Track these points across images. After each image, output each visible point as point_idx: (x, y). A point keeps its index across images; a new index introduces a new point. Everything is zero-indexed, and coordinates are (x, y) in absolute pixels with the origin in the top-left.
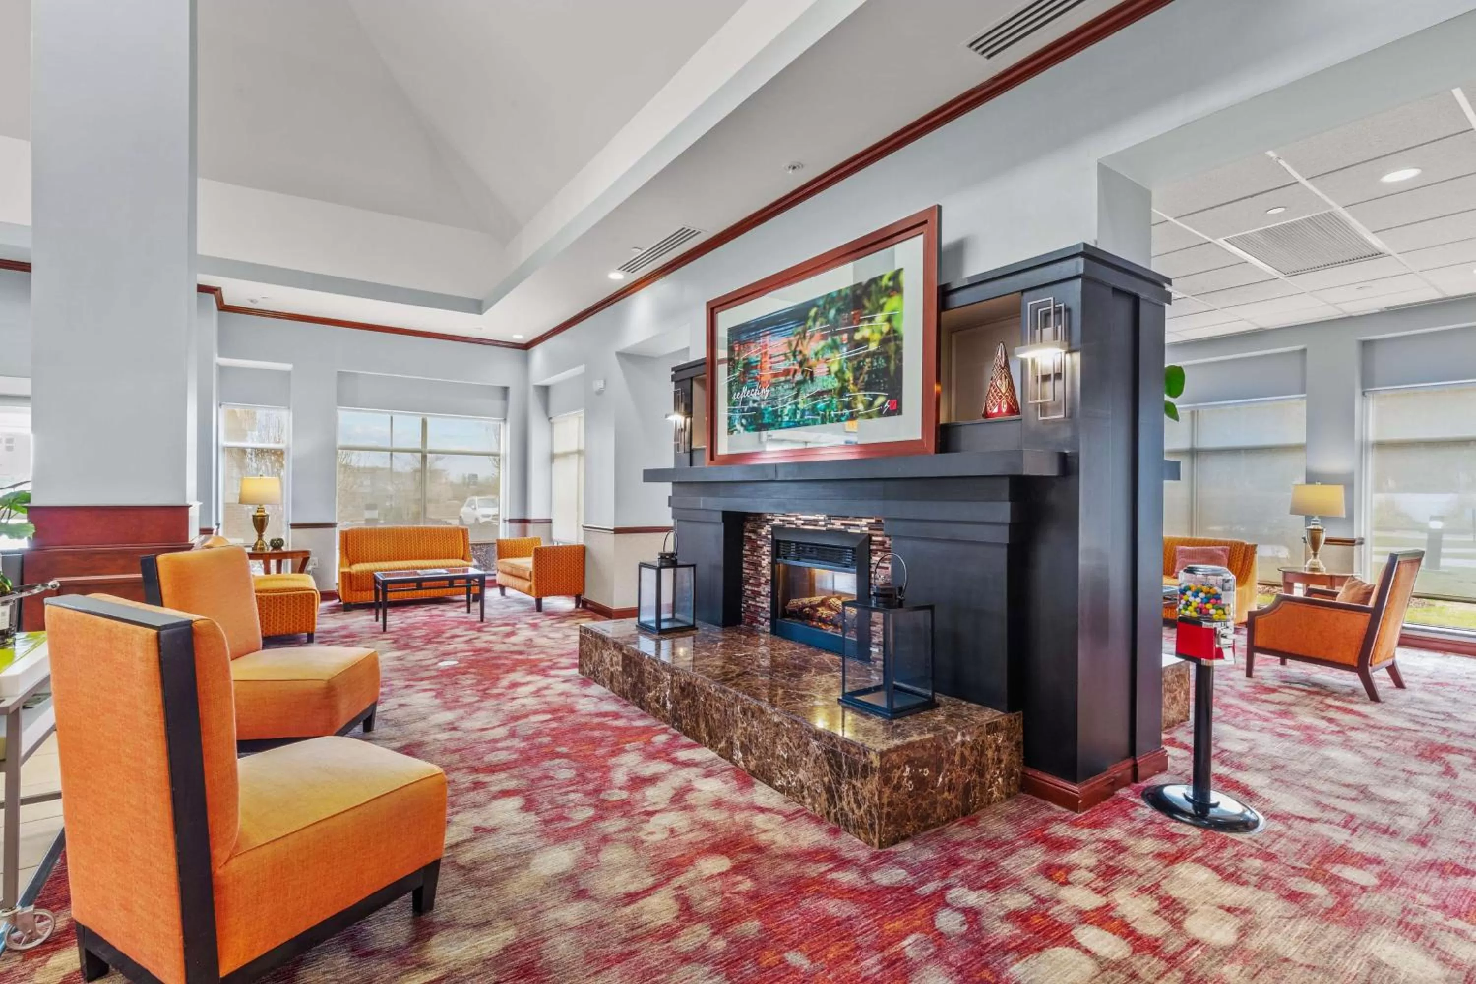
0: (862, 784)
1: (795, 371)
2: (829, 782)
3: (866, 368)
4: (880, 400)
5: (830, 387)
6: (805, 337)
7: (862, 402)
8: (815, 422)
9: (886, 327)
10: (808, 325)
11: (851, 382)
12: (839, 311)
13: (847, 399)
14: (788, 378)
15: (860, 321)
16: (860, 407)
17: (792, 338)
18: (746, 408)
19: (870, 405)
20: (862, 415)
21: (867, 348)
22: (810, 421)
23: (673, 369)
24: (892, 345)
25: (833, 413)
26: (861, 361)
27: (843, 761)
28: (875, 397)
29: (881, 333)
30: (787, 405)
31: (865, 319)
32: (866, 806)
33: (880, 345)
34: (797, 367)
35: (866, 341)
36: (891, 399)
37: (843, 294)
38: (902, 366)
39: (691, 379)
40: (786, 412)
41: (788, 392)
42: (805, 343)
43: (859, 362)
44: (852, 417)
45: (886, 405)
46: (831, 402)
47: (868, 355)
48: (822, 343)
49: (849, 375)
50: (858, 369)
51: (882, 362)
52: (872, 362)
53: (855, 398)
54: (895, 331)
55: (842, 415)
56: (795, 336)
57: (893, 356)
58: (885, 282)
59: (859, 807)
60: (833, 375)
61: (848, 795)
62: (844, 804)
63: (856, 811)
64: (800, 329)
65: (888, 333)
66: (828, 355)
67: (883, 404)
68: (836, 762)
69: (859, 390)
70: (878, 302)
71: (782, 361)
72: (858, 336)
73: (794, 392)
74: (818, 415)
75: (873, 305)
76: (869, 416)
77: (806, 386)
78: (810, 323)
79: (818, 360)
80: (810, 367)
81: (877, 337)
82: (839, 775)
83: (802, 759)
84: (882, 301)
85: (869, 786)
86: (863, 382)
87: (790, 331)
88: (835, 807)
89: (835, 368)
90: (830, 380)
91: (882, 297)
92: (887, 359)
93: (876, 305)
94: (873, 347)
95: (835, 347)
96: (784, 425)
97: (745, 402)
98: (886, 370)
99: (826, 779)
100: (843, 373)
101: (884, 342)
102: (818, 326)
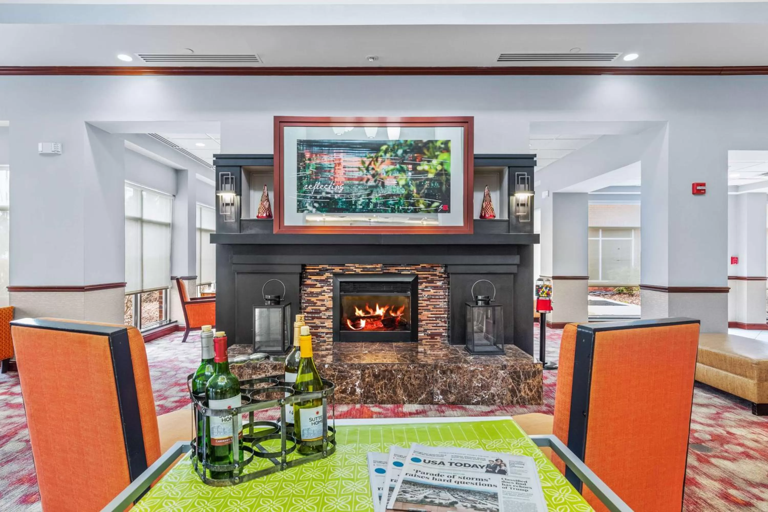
0: (533, 380)
1: (368, 180)
2: (513, 387)
3: (426, 186)
4: (436, 204)
5: (398, 192)
6: (377, 161)
7: (423, 204)
8: (386, 211)
9: (439, 168)
10: (380, 154)
11: (415, 192)
12: (405, 152)
13: (412, 201)
14: (361, 182)
15: (421, 160)
16: (422, 206)
17: (365, 159)
18: (318, 196)
19: (429, 206)
20: (423, 211)
21: (427, 176)
22: (382, 210)
23: (214, 156)
24: (444, 177)
25: (401, 207)
26: (421, 182)
27: (521, 374)
28: (433, 202)
29: (437, 170)
30: (361, 199)
31: (425, 160)
32: (535, 389)
33: (435, 176)
34: (370, 177)
35: (425, 172)
36: (443, 205)
37: (408, 143)
38: (450, 189)
39: (241, 167)
40: (360, 203)
41: (361, 191)
42: (377, 164)
43: (421, 183)
44: (415, 211)
45: (441, 207)
46: (400, 201)
47: (427, 179)
48: (392, 167)
49: (413, 188)
50: (419, 186)
51: (437, 184)
52: (430, 184)
53: (418, 201)
54: (445, 171)
55: (408, 209)
56: (368, 158)
57: (444, 183)
58: (438, 144)
59: (531, 391)
60: (401, 187)
61: (524, 389)
62: (523, 394)
63: (530, 394)
64: (373, 155)
65: (441, 170)
66: (397, 174)
67: (438, 206)
68: (517, 376)
69: (421, 197)
70: (434, 153)
71: (356, 171)
72: (419, 168)
73: (367, 192)
74: (389, 207)
75: (431, 154)
76: (428, 212)
77: (378, 189)
78: (381, 153)
79: (388, 176)
80: (382, 179)
81: (434, 171)
82: (518, 381)
83: (493, 382)
84: (437, 153)
85: (537, 380)
86: (424, 193)
87: (364, 155)
88: (517, 397)
89: (402, 182)
90: (398, 189)
91: (437, 151)
92: (441, 184)
93: (433, 155)
94: (431, 176)
95: (402, 170)
96: (357, 210)
97: (317, 192)
98: (440, 190)
99: (510, 386)
100: (409, 186)
101: (439, 174)
102: (388, 155)
